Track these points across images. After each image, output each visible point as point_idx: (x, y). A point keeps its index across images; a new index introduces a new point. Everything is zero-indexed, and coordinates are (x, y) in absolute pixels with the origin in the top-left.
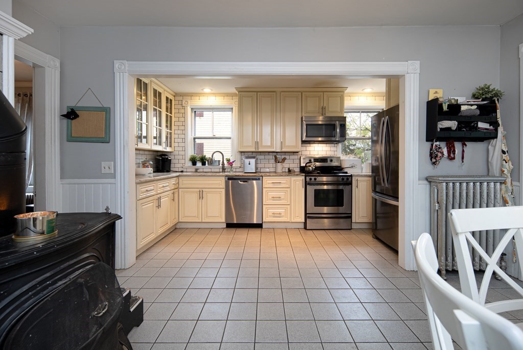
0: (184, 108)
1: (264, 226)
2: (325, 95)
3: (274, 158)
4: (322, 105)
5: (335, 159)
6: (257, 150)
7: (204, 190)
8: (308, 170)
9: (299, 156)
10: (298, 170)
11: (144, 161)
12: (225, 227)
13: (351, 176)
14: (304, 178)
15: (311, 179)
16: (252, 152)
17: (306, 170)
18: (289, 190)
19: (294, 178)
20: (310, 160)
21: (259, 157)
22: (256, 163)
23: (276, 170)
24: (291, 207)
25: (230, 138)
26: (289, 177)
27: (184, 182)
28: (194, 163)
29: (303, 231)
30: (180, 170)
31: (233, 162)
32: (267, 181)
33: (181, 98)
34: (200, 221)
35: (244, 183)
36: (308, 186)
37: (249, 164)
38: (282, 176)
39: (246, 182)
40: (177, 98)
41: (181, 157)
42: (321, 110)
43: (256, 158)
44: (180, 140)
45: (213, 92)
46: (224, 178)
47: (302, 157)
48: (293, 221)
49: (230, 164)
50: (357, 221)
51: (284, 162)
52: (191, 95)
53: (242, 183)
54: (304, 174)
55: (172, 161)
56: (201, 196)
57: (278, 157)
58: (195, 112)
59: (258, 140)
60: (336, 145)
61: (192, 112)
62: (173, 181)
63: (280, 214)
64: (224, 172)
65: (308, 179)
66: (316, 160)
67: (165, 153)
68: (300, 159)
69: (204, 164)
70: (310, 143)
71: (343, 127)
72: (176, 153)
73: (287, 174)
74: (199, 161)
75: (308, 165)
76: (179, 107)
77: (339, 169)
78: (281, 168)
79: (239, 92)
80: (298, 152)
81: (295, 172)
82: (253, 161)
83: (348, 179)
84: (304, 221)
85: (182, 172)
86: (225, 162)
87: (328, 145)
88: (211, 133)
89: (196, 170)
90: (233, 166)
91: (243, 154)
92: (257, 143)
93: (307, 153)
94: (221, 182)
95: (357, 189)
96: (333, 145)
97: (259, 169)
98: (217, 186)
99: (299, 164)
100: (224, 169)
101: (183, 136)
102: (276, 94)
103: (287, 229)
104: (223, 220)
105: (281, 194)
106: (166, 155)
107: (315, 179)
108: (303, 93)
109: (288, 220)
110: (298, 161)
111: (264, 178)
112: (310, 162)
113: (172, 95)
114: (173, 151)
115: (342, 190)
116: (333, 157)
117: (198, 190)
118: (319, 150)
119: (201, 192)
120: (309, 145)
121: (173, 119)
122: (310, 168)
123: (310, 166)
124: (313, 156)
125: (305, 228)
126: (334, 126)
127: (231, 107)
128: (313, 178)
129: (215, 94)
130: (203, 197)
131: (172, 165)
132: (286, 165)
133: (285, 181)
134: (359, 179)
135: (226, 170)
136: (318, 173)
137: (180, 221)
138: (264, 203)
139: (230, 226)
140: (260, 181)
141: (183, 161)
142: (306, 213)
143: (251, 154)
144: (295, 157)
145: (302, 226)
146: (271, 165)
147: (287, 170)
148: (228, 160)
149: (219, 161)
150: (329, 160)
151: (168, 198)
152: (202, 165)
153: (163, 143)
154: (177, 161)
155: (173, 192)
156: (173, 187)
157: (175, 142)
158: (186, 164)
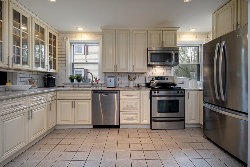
0: (65, 42)
1: (121, 127)
2: (163, 33)
3: (128, 77)
4: (162, 40)
5: (169, 77)
6: (115, 72)
7: (76, 101)
8: (152, 85)
9: (145, 76)
10: (144, 85)
11: (30, 80)
12: (92, 127)
13: (184, 90)
14: (150, 91)
15: (155, 92)
16: (113, 73)
17: (150, 85)
18: (139, 100)
19: (142, 92)
20: (153, 79)
21: (118, 77)
22: (115, 81)
23: (129, 85)
24: (140, 112)
25: (97, 64)
26: (139, 91)
27: (61, 95)
28: (72, 81)
29: (149, 131)
30: (62, 85)
31: (99, 80)
32: (123, 94)
33: (62, 35)
34: (73, 124)
35: (106, 95)
36: (153, 98)
37: (110, 81)
38: (134, 90)
39: (107, 94)
40: (60, 35)
41: (63, 77)
42: (161, 43)
43: (115, 77)
44: (63, 65)
45: (85, 31)
46: (91, 92)
47: (147, 76)
48: (142, 123)
49: (97, 81)
50: (188, 123)
51: (135, 80)
52: (70, 33)
53: (104, 95)
54: (150, 89)
55: (56, 80)
56: (73, 105)
57: (131, 76)
58: (74, 45)
59: (117, 65)
60: (170, 68)
61: (71, 45)
62: (51, 95)
63: (132, 118)
64: (93, 87)
65: (153, 92)
66: (157, 78)
67: (50, 74)
68: (146, 78)
69: (79, 81)
70: (152, 67)
71: (177, 55)
72: (60, 74)
73: (137, 88)
74: (75, 79)
75: (152, 82)
76: (62, 41)
77: (174, 85)
78: (133, 85)
79: (103, 30)
80: (144, 73)
81: (142, 87)
82: (113, 79)
83: (182, 92)
84: (150, 123)
85: (63, 87)
86: (94, 80)
87: (165, 68)
88: (85, 60)
89: (73, 86)
90: (99, 82)
91: (106, 74)
92: (116, 66)
93: (150, 73)
94: (89, 95)
95: (188, 100)
96: (168, 68)
97: (117, 85)
98: (86, 98)
99: (145, 82)
100: (92, 85)
101: (64, 62)
102: (129, 32)
103: (138, 129)
104: (90, 123)
105: (133, 104)
106: (51, 75)
107: (158, 92)
108: (149, 31)
109: (139, 123)
110: (144, 79)
111: (120, 91)
112: (153, 80)
113: (56, 33)
114: (57, 72)
115: (178, 101)
116: (169, 76)
117: (71, 101)
118: (158, 71)
119: (73, 103)
120: (151, 68)
121: (57, 50)
122: (154, 84)
123: (153, 83)
124: (155, 76)
125: (151, 128)
126: (170, 55)
127: (98, 42)
128: (156, 92)
129: (87, 33)
130: (75, 106)
131: (56, 82)
132: (137, 82)
133: (135, 93)
134: (190, 92)
135: (94, 86)
136: (160, 88)
137: (58, 124)
138: (121, 110)
139: (95, 127)
140: (118, 94)
141: (64, 80)
142: (151, 118)
143: (112, 74)
144: (142, 76)
145: (149, 126)
146: (126, 82)
147: (137, 85)
148: (96, 79)
149: (90, 79)
150: (165, 79)
151: (43, 108)
152: (78, 82)
153: (46, 66)
154: (60, 79)
155: (50, 103)
156: (51, 99)
157: (59, 66)
158: (67, 81)
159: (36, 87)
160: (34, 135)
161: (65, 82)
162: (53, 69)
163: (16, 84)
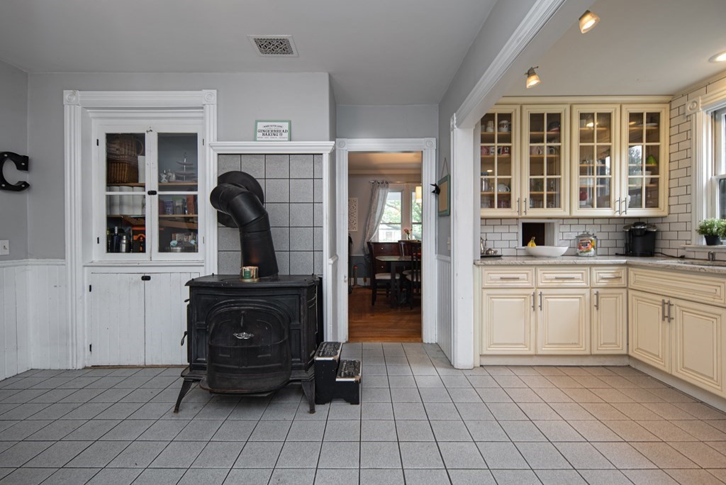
0: (688, 119)
7: (673, 301)
11: (581, 236)
30: (681, 253)
33: (683, 101)
40: (676, 104)
41: (683, 226)
44: (683, 191)
52: (706, 83)
56: (666, 315)
67: (641, 221)
72: (673, 218)
76: (680, 119)
85: (682, 257)
89: (711, 258)
94: (718, 290)
98: (709, 299)
106: (642, 224)
114: (665, 213)
117: (660, 298)
119: (666, 306)
121: (665, 150)
130: (670, 319)
131: (663, 243)
137: (632, 354)
141: (687, 236)
151: (578, 300)
152: (709, 243)
153: (615, 202)
154: (674, 236)
155: (597, 292)
156: (603, 283)
157: (671, 195)
158: (693, 242)
159: (589, 253)
160: (549, 344)
161: (688, 242)
162: (646, 207)
163: (552, 244)
